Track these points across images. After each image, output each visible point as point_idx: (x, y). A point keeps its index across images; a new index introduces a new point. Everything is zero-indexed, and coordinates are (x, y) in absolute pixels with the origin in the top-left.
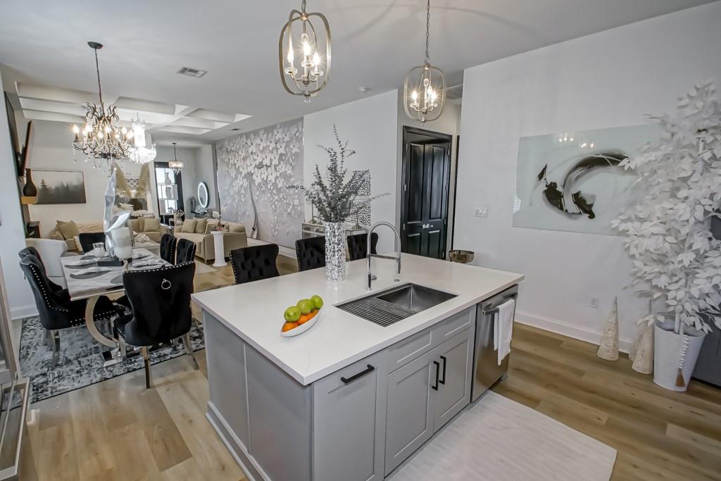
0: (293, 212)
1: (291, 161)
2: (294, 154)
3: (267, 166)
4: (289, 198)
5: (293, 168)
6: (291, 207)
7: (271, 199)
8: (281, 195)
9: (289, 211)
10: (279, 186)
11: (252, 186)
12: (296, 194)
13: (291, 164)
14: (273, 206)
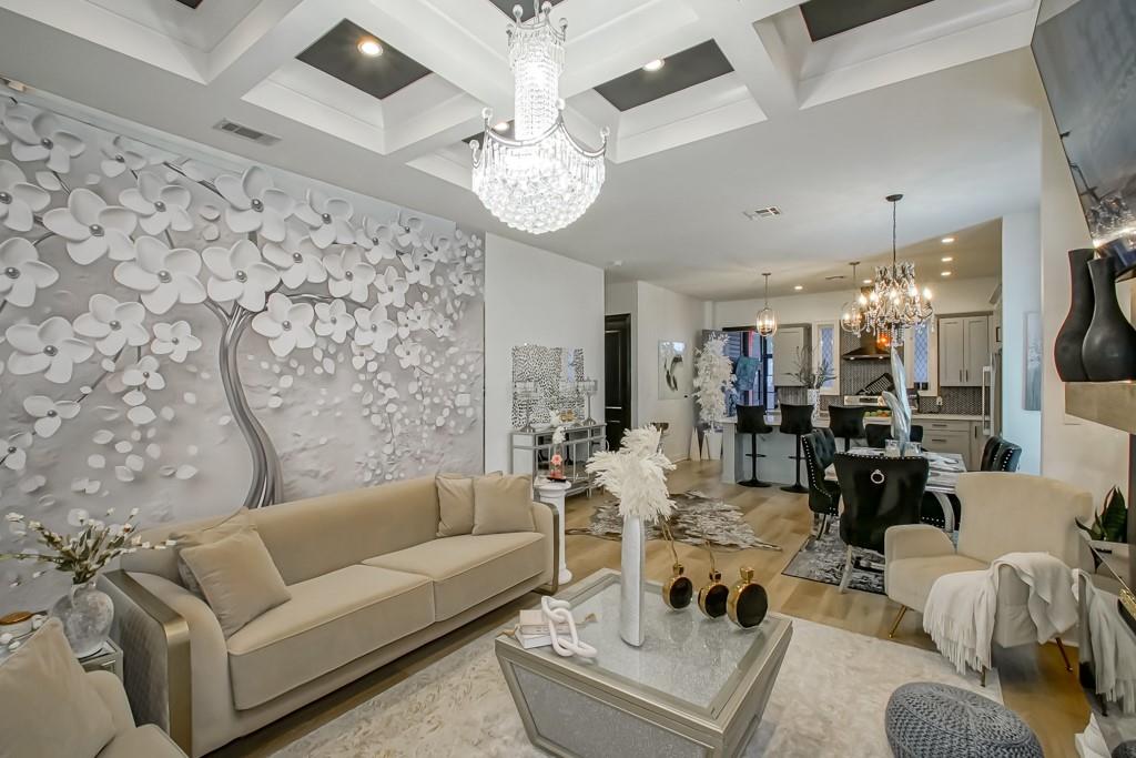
0: (452, 423)
1: (450, 309)
2: (458, 297)
3: (351, 305)
4: (441, 392)
5: (455, 326)
6: (446, 412)
7: (369, 399)
8: (413, 387)
9: (440, 422)
10: (404, 364)
11: (246, 359)
12: (464, 382)
13: (450, 317)
14: (376, 420)
